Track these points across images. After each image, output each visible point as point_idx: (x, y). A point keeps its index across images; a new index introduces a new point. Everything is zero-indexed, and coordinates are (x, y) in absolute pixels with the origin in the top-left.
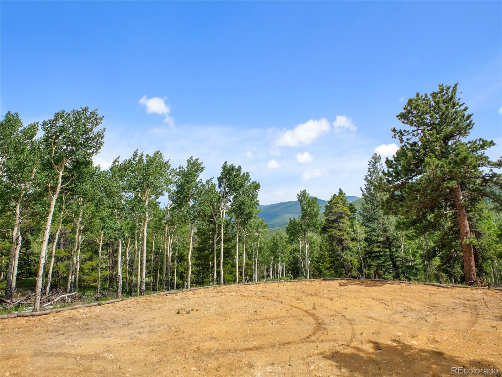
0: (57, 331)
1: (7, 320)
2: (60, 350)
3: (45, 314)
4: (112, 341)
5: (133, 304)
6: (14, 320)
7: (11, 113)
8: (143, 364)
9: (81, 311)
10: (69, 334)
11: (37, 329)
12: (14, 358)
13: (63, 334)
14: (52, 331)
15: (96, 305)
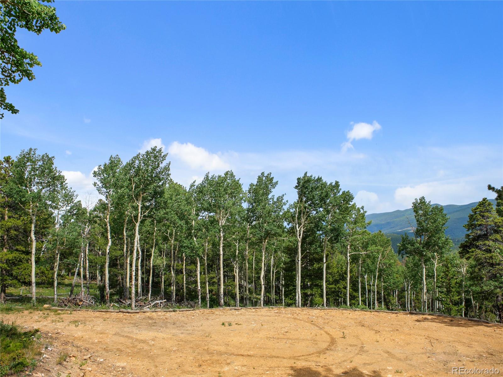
0: (135, 324)
1: (113, 313)
2: (128, 335)
3: (136, 313)
4: (160, 335)
5: (198, 314)
6: (117, 313)
7: (113, 156)
8: (165, 350)
9: (160, 314)
10: (140, 327)
11: (126, 321)
12: (104, 334)
13: (137, 326)
14: (132, 324)
15: (171, 311)
